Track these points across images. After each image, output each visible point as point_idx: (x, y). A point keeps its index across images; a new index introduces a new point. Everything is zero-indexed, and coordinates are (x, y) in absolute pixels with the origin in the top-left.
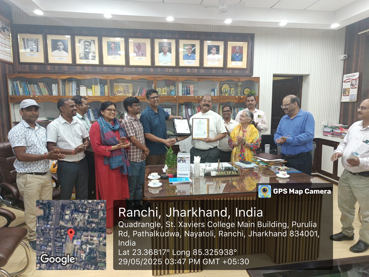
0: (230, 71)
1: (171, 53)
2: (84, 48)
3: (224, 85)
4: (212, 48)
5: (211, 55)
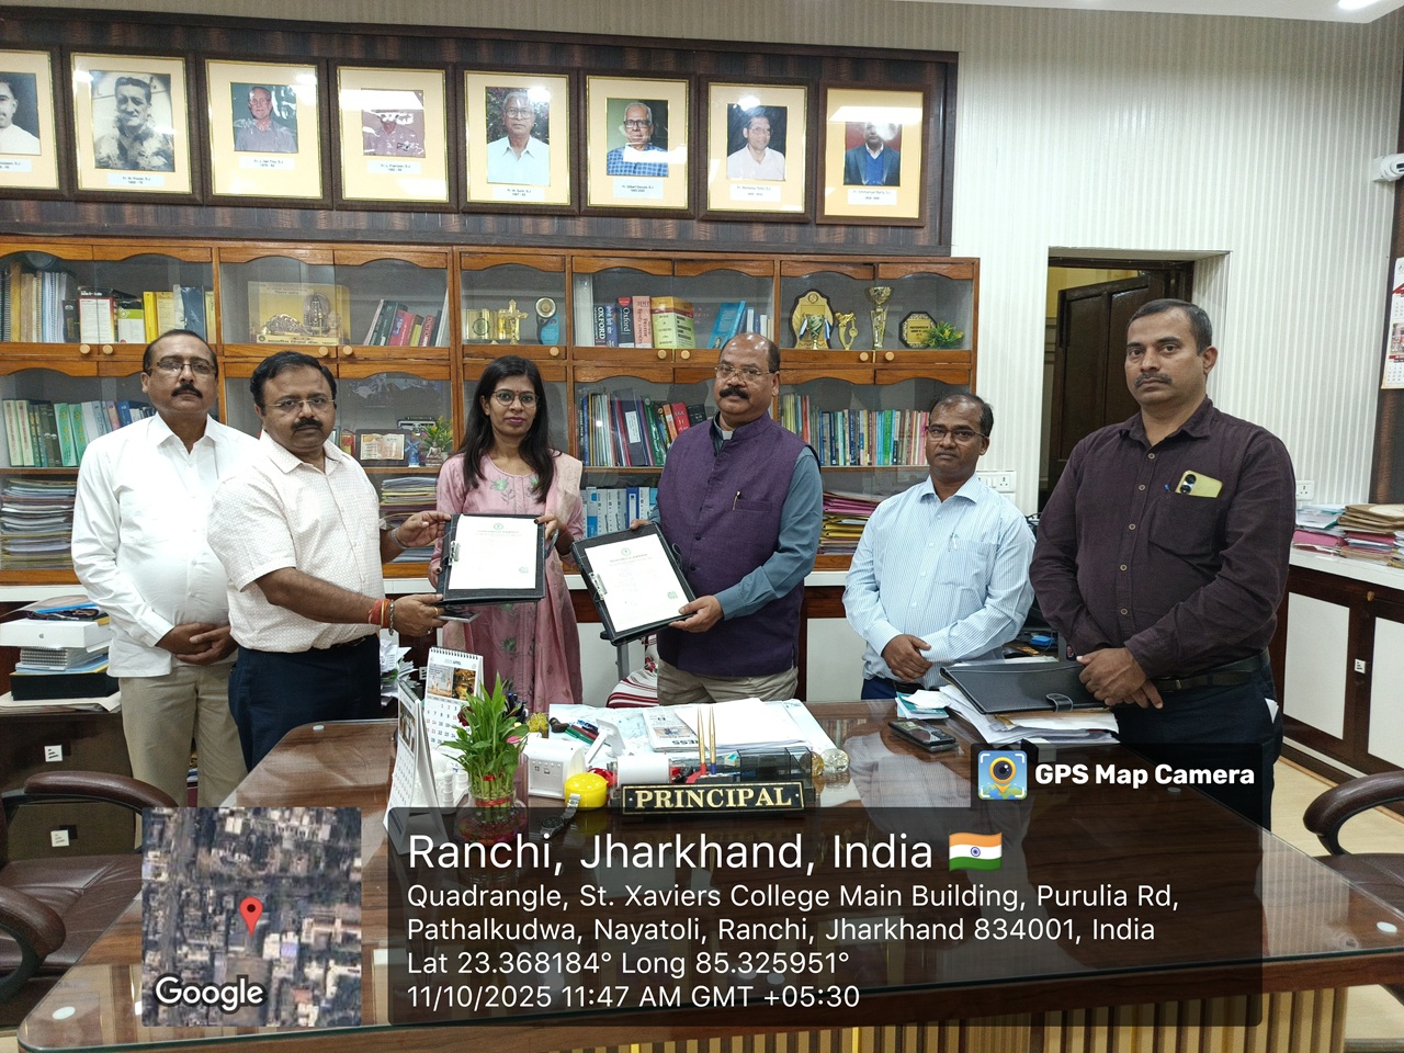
0: (840, 234)
1: (547, 142)
2: (117, 114)
3: (805, 295)
4: (751, 118)
5: (744, 154)
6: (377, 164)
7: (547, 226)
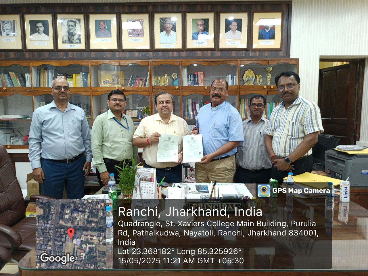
3: (246, 71)
4: (232, 22)
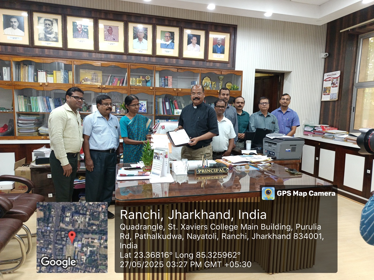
0: (212, 64)
1: (147, 40)
2: (44, 27)
3: (205, 77)
4: (192, 37)
5: (191, 45)
6: (108, 43)
7: (146, 59)
